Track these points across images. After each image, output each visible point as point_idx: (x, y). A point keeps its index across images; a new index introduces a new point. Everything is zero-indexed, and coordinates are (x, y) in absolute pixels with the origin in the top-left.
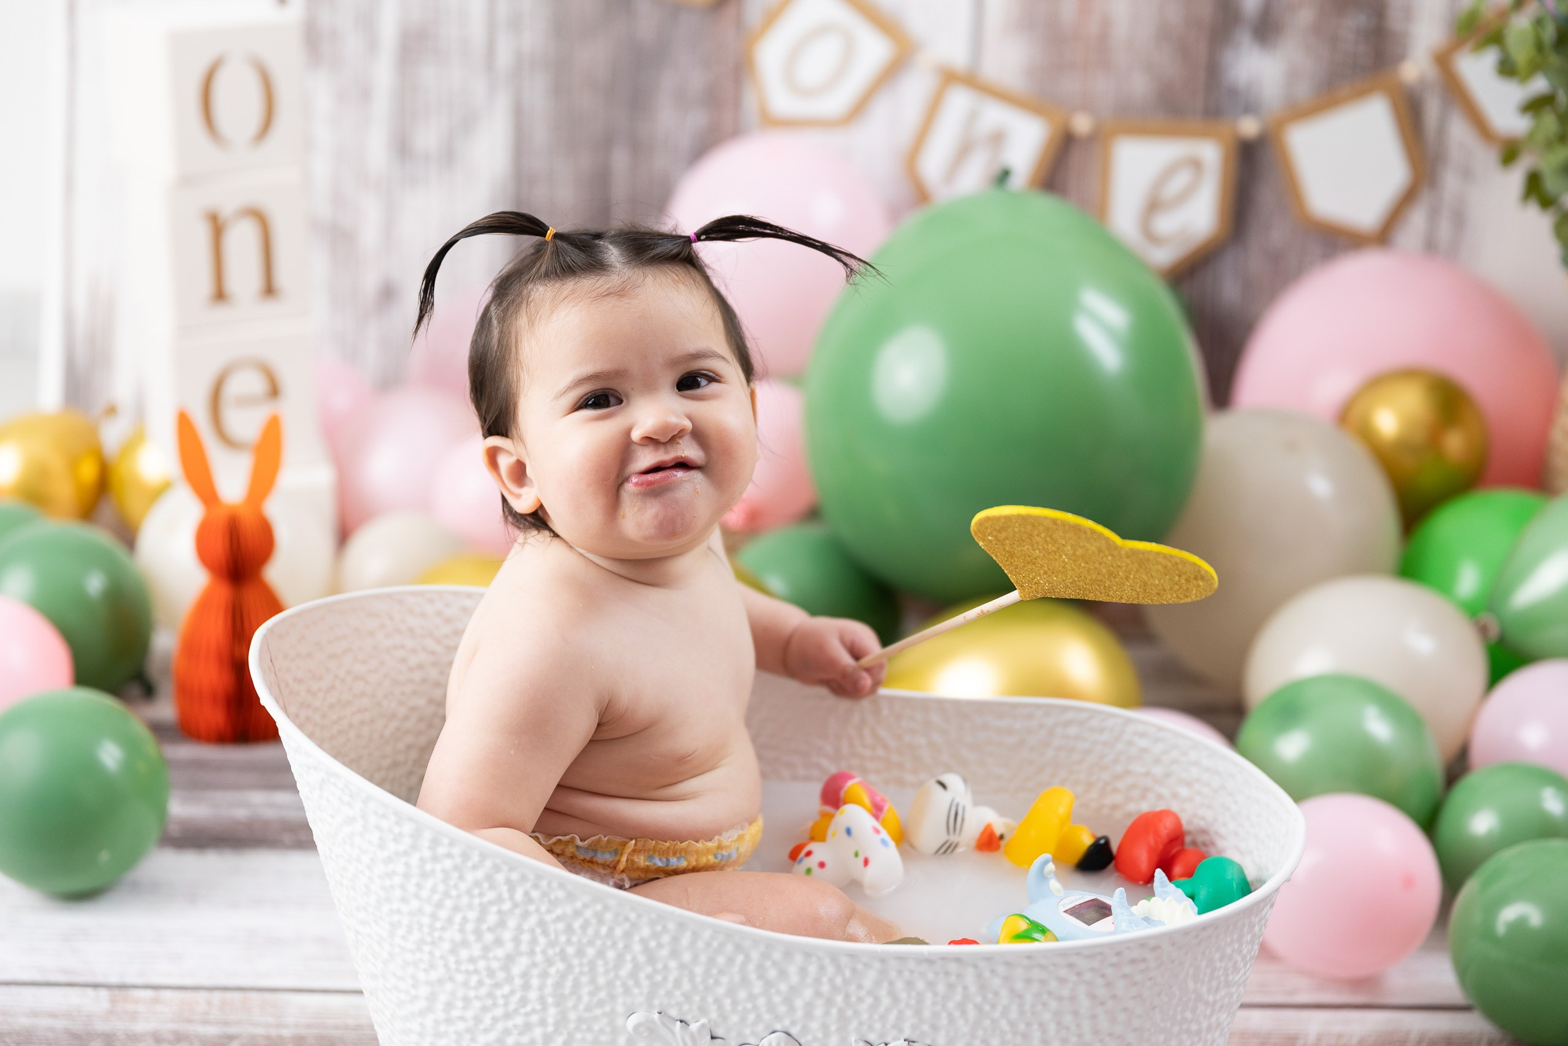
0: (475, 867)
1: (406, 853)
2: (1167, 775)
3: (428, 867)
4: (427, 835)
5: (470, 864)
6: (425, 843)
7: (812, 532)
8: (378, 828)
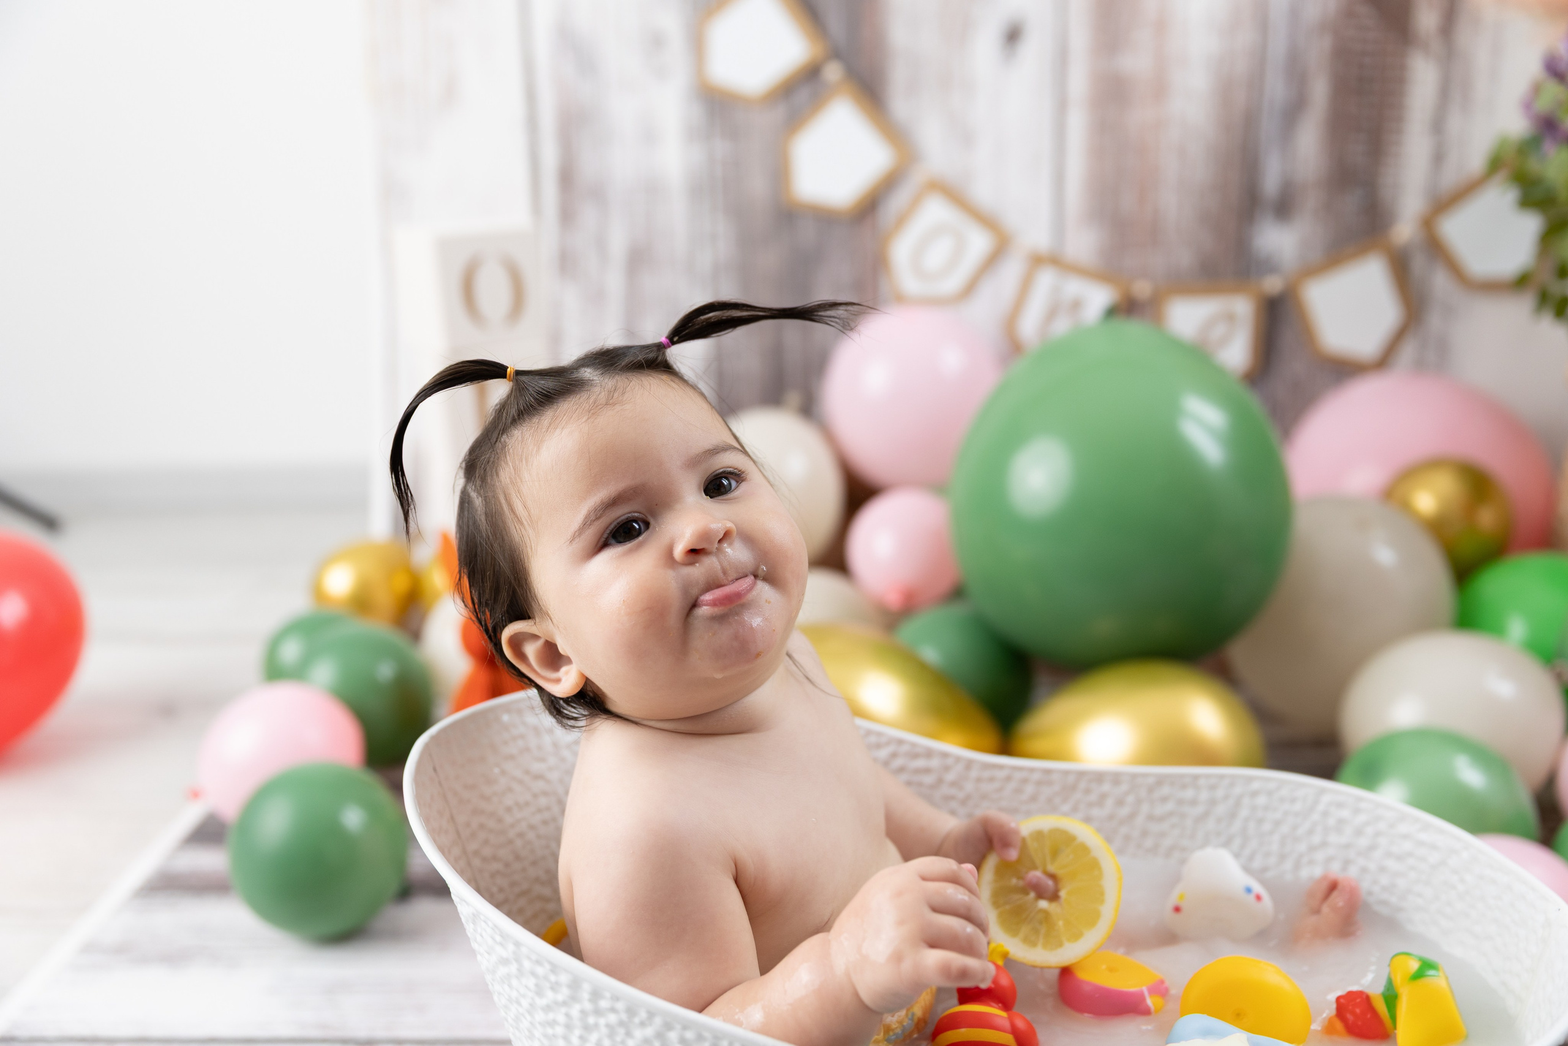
0: (642, 1024)
1: (564, 1003)
2: (1372, 848)
3: (591, 1020)
4: (586, 987)
5: (637, 1020)
6: (585, 996)
7: (957, 611)
8: (533, 974)
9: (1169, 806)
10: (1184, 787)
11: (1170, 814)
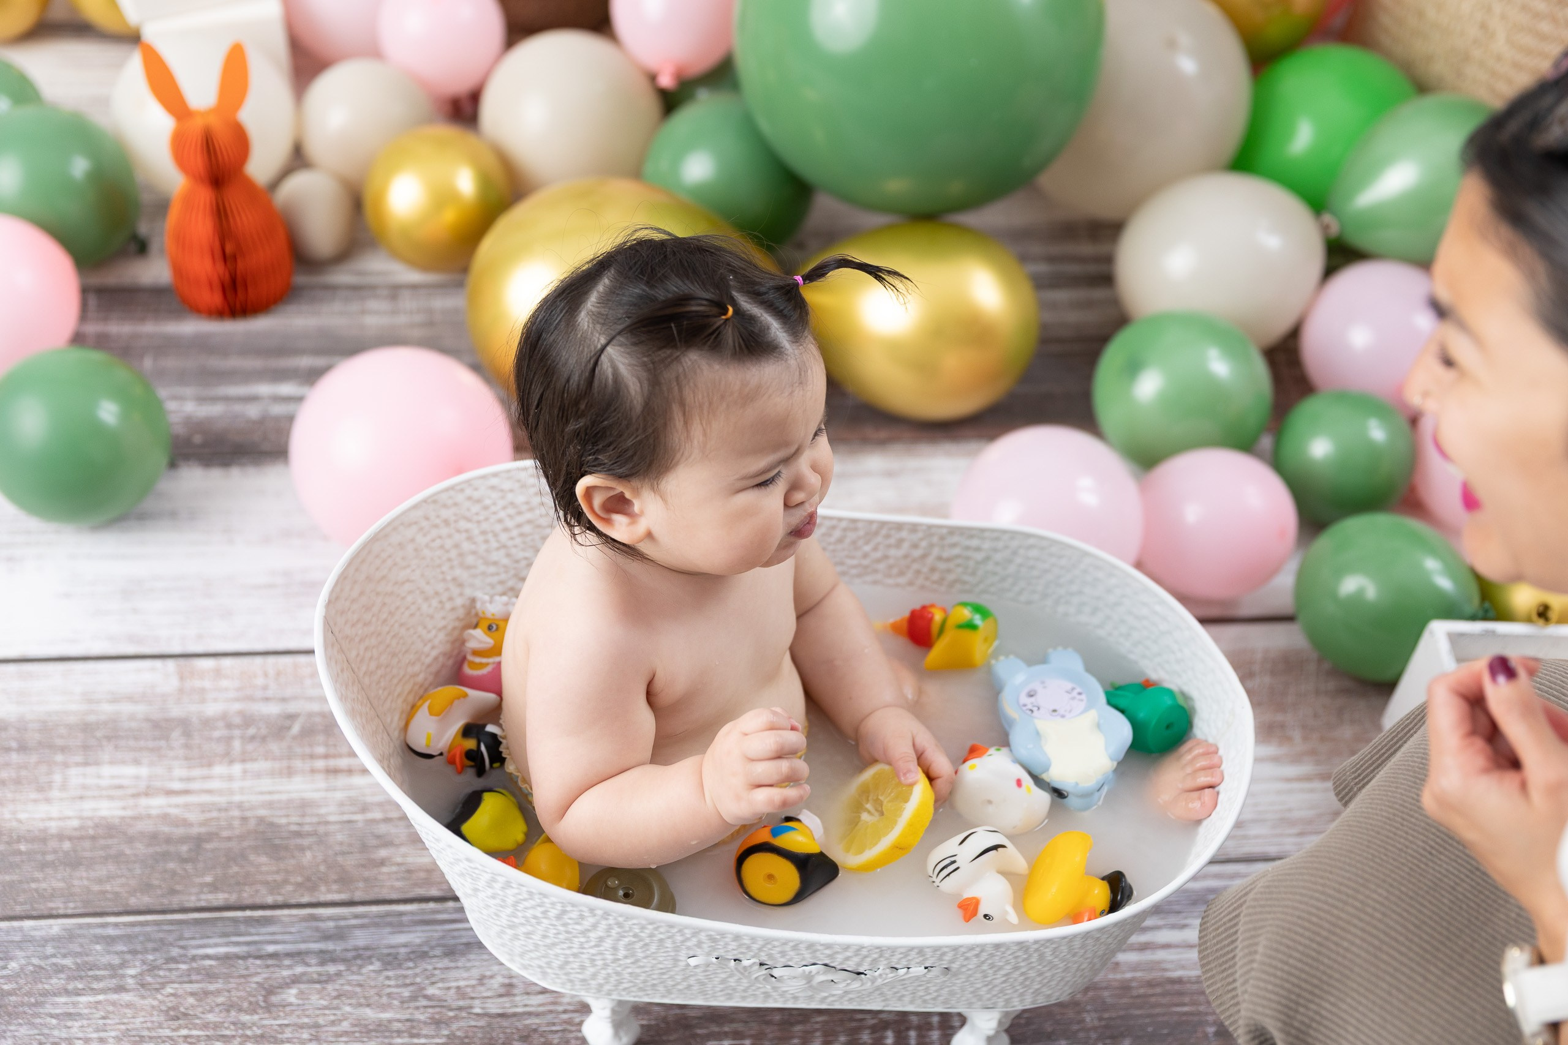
9: (956, 551)
10: (971, 537)
11: (958, 556)
